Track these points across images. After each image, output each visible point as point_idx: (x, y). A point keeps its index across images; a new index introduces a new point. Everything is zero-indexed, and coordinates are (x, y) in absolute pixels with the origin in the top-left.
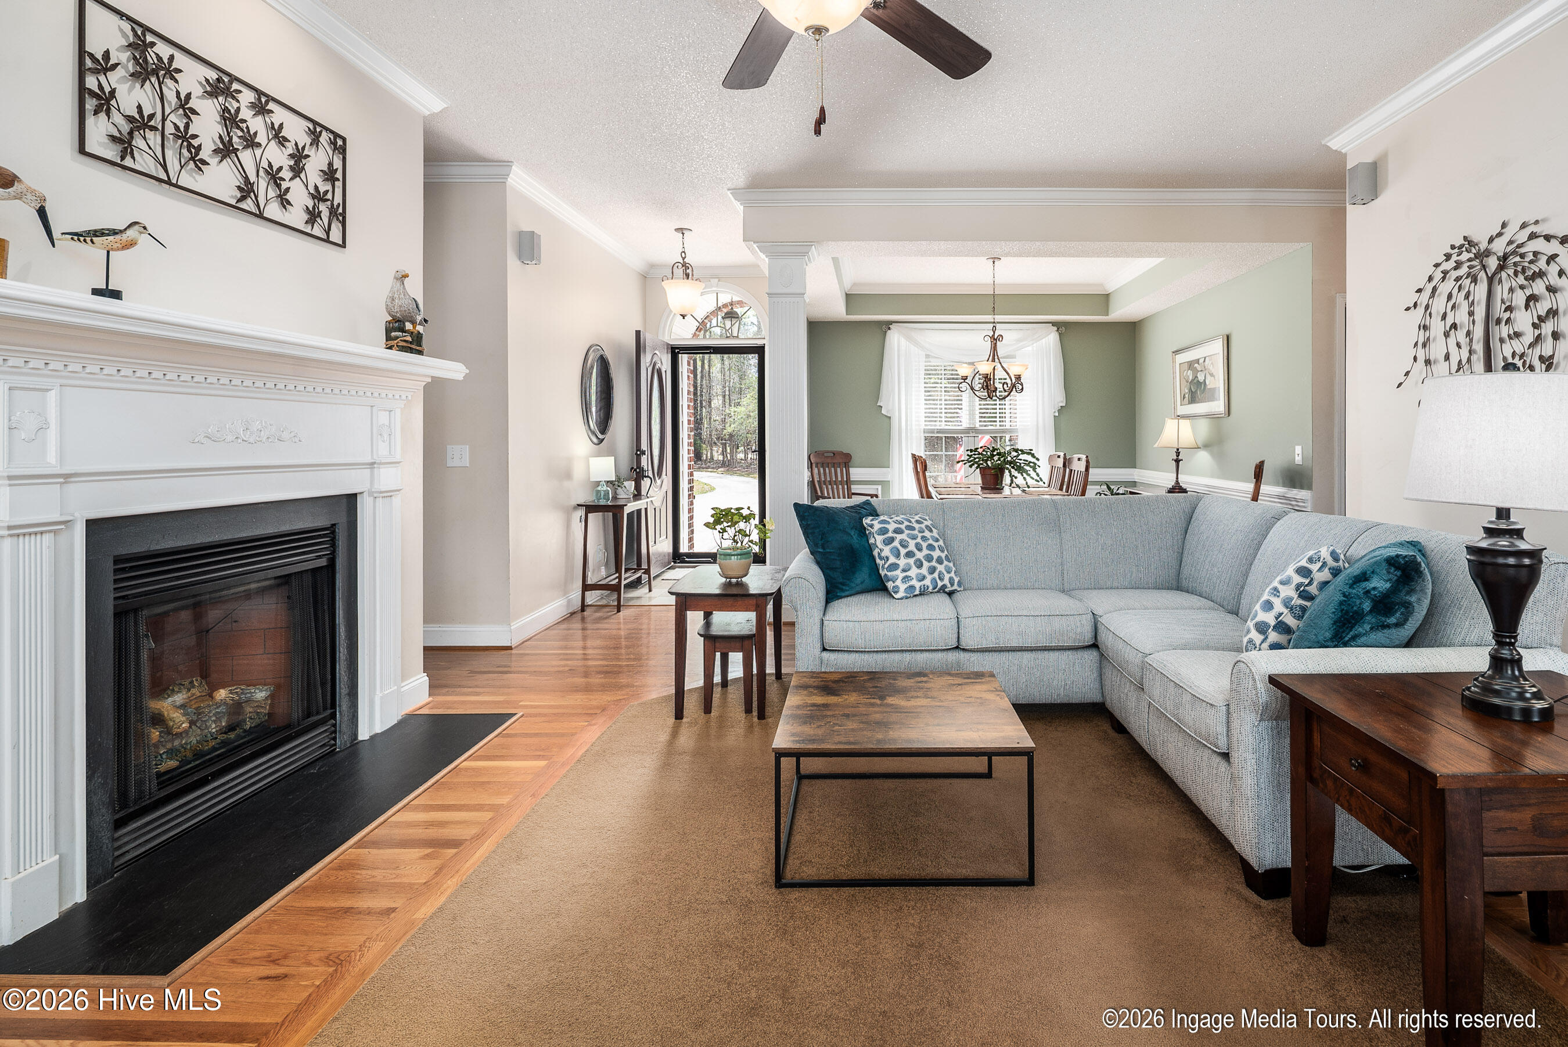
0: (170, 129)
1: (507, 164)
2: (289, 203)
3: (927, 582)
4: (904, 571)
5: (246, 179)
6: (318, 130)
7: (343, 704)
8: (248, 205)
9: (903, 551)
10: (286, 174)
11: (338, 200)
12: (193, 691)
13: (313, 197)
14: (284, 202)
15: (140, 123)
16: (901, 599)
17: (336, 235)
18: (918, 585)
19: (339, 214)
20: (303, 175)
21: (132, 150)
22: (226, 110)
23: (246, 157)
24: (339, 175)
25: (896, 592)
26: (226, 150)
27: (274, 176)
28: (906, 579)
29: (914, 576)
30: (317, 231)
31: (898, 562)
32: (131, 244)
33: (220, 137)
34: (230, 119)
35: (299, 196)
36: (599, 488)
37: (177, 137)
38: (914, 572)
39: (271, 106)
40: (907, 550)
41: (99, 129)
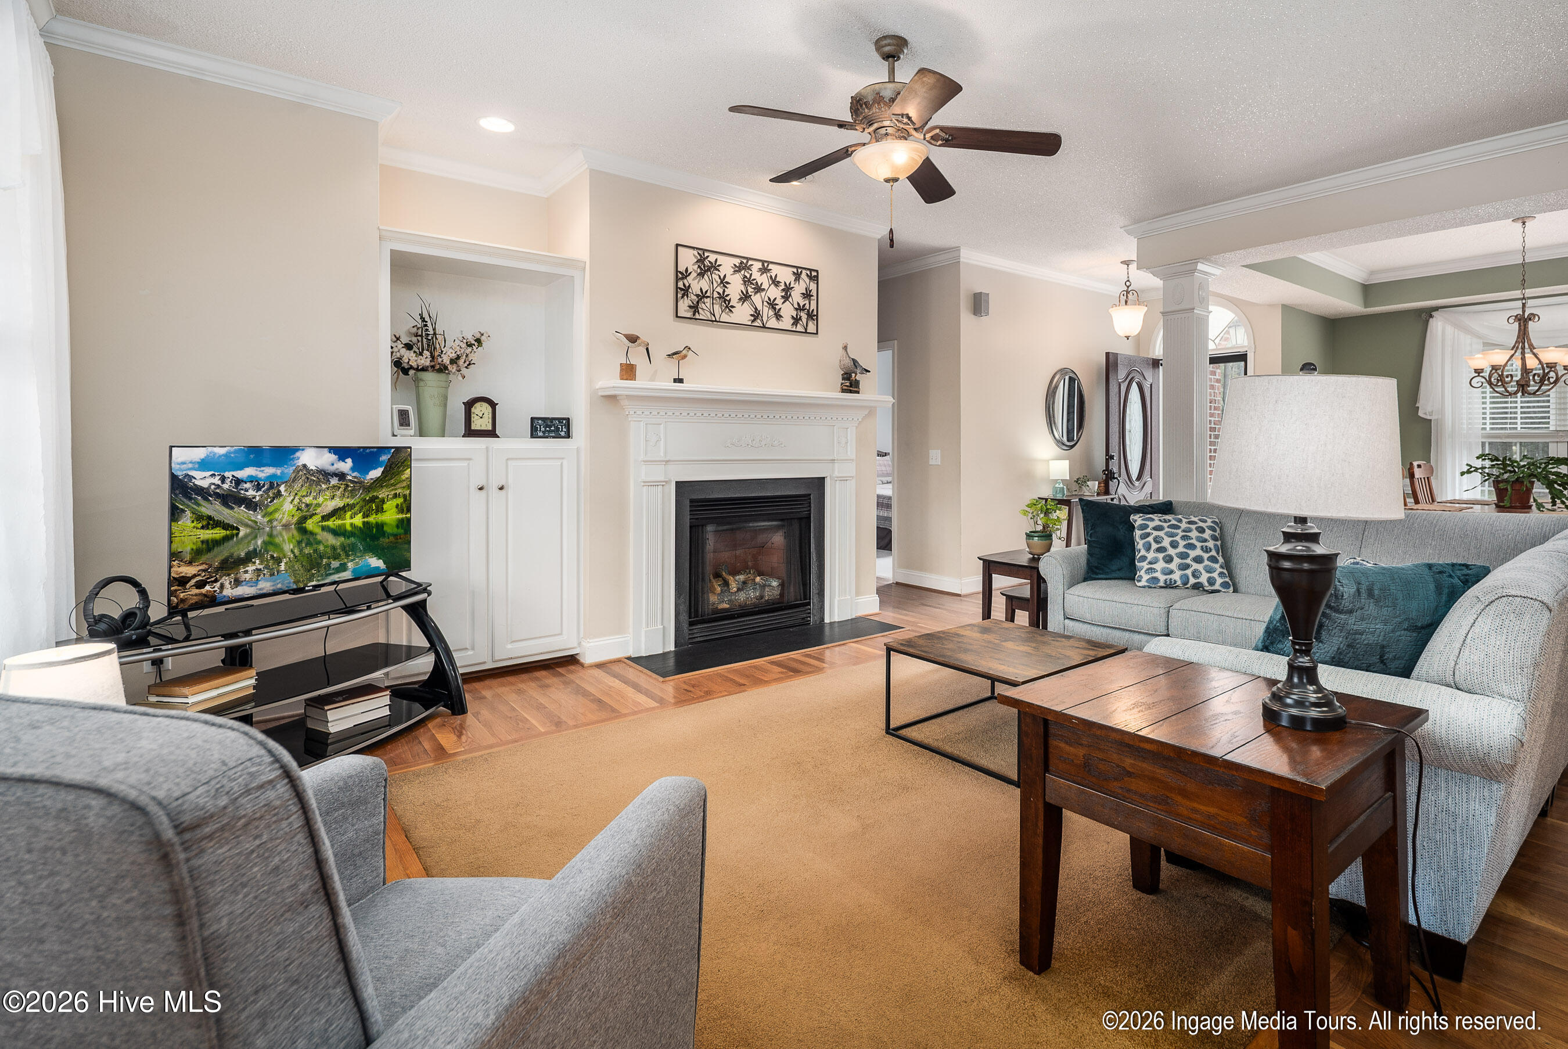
0: (716, 295)
1: (957, 249)
2: (781, 316)
3: (1176, 576)
4: (1150, 563)
5: (756, 309)
6: (799, 271)
7: (814, 599)
8: (758, 323)
9: (1154, 546)
10: (779, 301)
11: (813, 306)
12: (749, 575)
13: (796, 309)
14: (778, 316)
15: (702, 296)
16: (1144, 587)
17: (812, 328)
18: (1162, 578)
19: (812, 316)
20: (790, 299)
21: (698, 310)
22: (745, 277)
23: (757, 299)
24: (814, 293)
25: (1139, 581)
26: (745, 298)
27: (772, 305)
28: (1150, 570)
29: (1159, 570)
30: (800, 328)
31: (1147, 555)
32: (685, 357)
33: (742, 291)
34: (747, 281)
35: (788, 310)
36: (1057, 485)
37: (719, 298)
38: (1160, 565)
39: (771, 266)
40: (1159, 545)
41: (684, 305)
